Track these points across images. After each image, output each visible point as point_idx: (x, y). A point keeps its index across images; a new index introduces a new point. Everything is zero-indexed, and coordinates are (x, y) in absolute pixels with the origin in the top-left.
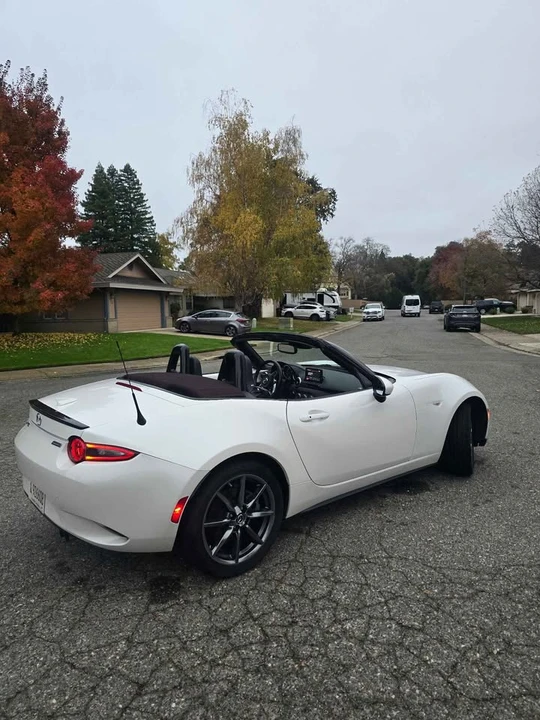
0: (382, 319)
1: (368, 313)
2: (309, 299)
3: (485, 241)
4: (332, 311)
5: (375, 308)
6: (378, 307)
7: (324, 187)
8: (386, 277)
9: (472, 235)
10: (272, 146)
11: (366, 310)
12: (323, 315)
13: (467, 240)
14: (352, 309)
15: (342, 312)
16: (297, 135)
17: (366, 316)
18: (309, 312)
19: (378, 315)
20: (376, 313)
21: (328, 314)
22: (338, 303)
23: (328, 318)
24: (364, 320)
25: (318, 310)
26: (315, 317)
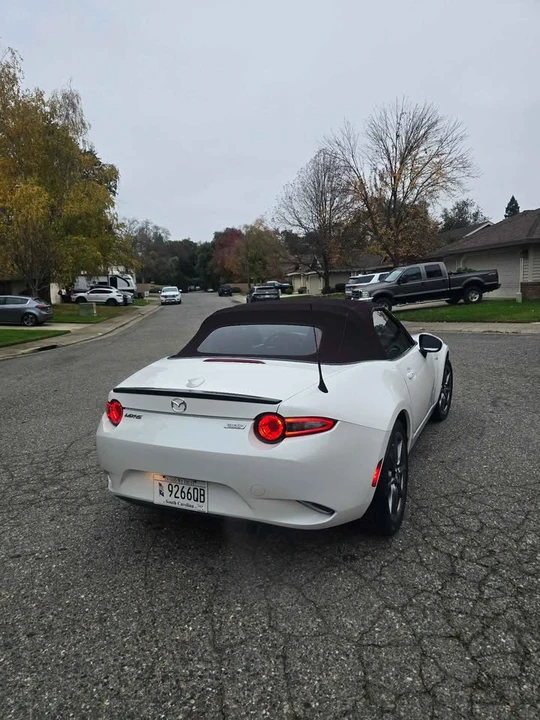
0: (179, 303)
1: (166, 297)
2: (100, 283)
3: (261, 228)
4: (129, 296)
5: (171, 292)
6: (174, 290)
7: (103, 161)
8: (171, 260)
9: (251, 222)
10: (48, 109)
11: (163, 294)
12: (120, 300)
13: (246, 227)
14: (147, 293)
15: (139, 296)
16: (75, 101)
17: (163, 299)
18: (105, 297)
19: (176, 299)
20: (174, 296)
21: (125, 298)
22: (133, 286)
23: (126, 302)
24: (163, 304)
25: (114, 294)
26: (112, 302)
